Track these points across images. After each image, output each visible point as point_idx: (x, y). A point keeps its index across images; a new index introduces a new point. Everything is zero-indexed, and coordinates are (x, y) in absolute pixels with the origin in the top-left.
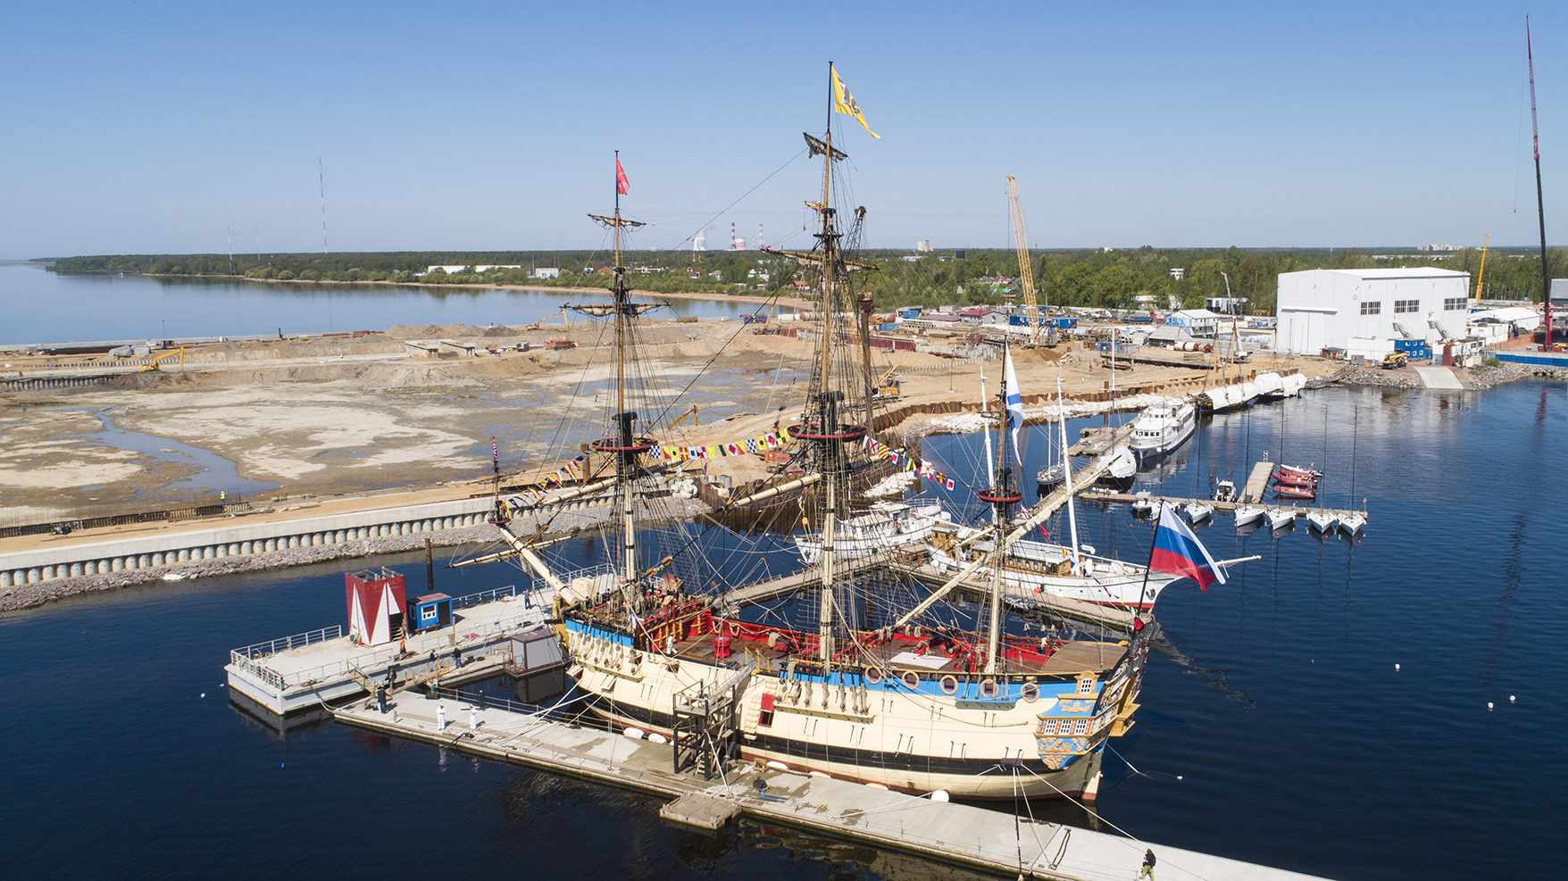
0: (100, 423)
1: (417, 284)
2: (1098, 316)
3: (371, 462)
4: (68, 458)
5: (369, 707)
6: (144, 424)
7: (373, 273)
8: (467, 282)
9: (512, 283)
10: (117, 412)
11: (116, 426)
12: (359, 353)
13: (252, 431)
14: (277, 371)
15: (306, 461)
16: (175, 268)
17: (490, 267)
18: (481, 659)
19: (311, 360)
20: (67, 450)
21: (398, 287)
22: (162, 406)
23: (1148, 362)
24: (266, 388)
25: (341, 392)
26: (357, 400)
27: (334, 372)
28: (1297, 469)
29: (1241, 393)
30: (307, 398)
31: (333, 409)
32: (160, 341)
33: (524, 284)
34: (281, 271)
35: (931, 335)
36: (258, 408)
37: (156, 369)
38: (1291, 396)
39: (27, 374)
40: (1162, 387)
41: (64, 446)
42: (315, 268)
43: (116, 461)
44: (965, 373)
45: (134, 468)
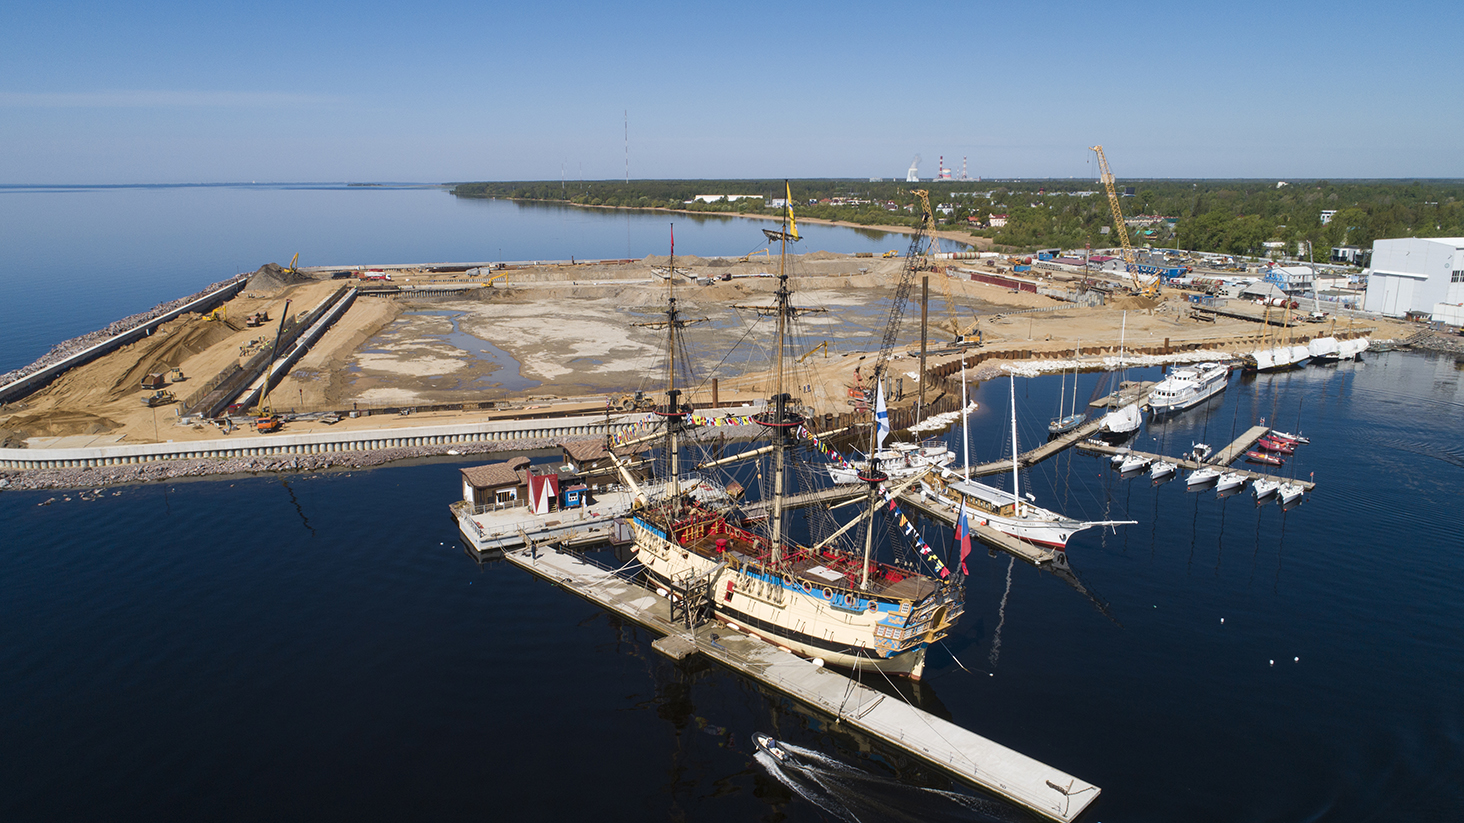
0: (451, 326)
1: (684, 211)
2: (1219, 263)
3: (602, 369)
4: (426, 353)
5: (524, 554)
6: (476, 329)
7: (655, 201)
8: (719, 210)
9: (752, 212)
10: (463, 318)
11: (460, 329)
12: (621, 278)
13: (537, 339)
14: (565, 290)
15: (563, 365)
16: (527, 194)
17: (740, 196)
18: (597, 530)
19: (588, 282)
20: (428, 347)
21: (671, 213)
22: (490, 315)
23: (1232, 316)
24: (556, 303)
25: (602, 309)
26: (610, 316)
27: (601, 292)
28: (1286, 435)
29: (1289, 355)
30: (579, 312)
31: (592, 323)
32: (498, 263)
33: (760, 213)
34: (593, 198)
35: (1055, 278)
36: (546, 319)
37: (491, 286)
38: (1347, 359)
39: (417, 287)
40: (1222, 344)
41: (427, 343)
42: (617, 196)
43: (454, 357)
44: (1066, 317)
45: (462, 364)
